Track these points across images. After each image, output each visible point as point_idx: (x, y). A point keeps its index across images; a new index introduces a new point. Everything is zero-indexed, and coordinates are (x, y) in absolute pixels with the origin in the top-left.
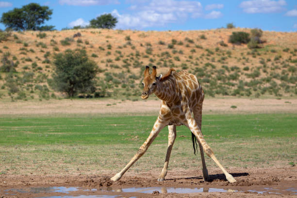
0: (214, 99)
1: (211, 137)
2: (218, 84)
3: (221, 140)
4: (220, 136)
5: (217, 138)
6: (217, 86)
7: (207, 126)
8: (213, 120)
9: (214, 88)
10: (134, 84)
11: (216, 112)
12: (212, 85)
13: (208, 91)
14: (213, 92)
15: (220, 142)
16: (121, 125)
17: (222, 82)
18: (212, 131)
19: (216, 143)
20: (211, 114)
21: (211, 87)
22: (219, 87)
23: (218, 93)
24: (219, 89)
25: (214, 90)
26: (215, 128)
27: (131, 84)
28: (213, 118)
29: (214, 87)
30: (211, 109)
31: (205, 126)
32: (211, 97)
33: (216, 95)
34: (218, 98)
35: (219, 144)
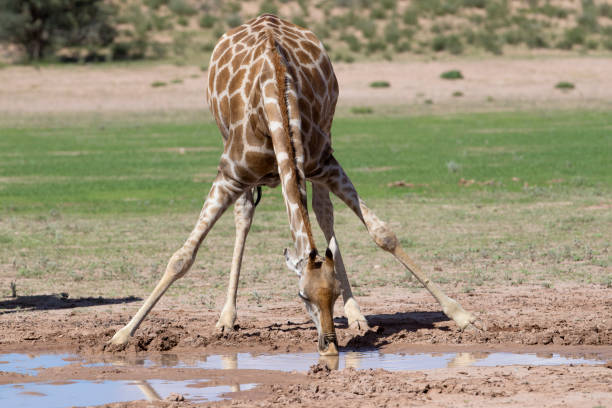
0: (499, 60)
1: (493, 187)
2: (514, 13)
3: (524, 197)
4: (522, 182)
5: (514, 188)
6: (509, 17)
7: (480, 149)
8: (499, 131)
9: (498, 26)
10: (241, 14)
11: (508, 102)
12: (493, 14)
13: (481, 36)
14: (496, 38)
15: (522, 201)
16: (199, 149)
17: (527, 6)
18: (496, 165)
19: (508, 206)
20: (491, 109)
21: (489, 23)
22: (517, 20)
23: (512, 41)
24: (515, 28)
25: (501, 32)
26: (505, 155)
27: (230, 17)
28: (498, 123)
29: (500, 21)
30: (491, 92)
31: (471, 149)
32: (490, 54)
33: (507, 49)
34: (514, 58)
35: (519, 209)
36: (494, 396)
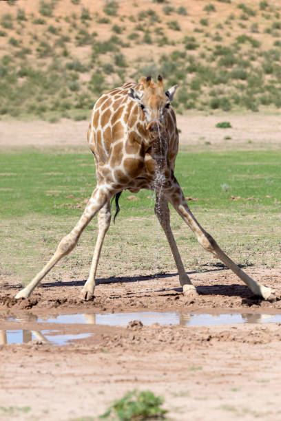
0: (256, 115)
1: (253, 202)
2: (266, 83)
3: (275, 209)
4: (273, 198)
5: (267, 202)
6: (263, 86)
7: (244, 176)
8: (256, 163)
9: (256, 92)
10: (78, 81)
11: (262, 144)
12: (252, 84)
13: (244, 99)
14: (254, 100)
15: (273, 212)
16: (50, 174)
17: (275, 79)
18: (255, 187)
19: (264, 214)
20: (250, 148)
21: (250, 89)
22: (268, 88)
23: (265, 102)
24: (267, 93)
25: (258, 96)
26: (261, 180)
27: (71, 83)
28: (255, 159)
29: (257, 89)
30: (250, 137)
31: (237, 175)
32: (250, 111)
33: (262, 108)
34: (266, 114)
35: (271, 217)
36: (255, 343)
